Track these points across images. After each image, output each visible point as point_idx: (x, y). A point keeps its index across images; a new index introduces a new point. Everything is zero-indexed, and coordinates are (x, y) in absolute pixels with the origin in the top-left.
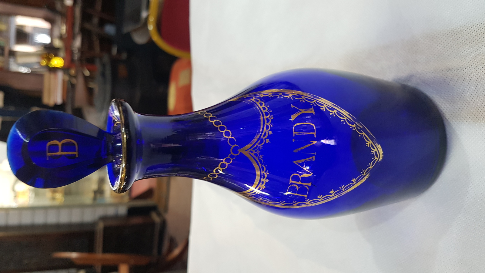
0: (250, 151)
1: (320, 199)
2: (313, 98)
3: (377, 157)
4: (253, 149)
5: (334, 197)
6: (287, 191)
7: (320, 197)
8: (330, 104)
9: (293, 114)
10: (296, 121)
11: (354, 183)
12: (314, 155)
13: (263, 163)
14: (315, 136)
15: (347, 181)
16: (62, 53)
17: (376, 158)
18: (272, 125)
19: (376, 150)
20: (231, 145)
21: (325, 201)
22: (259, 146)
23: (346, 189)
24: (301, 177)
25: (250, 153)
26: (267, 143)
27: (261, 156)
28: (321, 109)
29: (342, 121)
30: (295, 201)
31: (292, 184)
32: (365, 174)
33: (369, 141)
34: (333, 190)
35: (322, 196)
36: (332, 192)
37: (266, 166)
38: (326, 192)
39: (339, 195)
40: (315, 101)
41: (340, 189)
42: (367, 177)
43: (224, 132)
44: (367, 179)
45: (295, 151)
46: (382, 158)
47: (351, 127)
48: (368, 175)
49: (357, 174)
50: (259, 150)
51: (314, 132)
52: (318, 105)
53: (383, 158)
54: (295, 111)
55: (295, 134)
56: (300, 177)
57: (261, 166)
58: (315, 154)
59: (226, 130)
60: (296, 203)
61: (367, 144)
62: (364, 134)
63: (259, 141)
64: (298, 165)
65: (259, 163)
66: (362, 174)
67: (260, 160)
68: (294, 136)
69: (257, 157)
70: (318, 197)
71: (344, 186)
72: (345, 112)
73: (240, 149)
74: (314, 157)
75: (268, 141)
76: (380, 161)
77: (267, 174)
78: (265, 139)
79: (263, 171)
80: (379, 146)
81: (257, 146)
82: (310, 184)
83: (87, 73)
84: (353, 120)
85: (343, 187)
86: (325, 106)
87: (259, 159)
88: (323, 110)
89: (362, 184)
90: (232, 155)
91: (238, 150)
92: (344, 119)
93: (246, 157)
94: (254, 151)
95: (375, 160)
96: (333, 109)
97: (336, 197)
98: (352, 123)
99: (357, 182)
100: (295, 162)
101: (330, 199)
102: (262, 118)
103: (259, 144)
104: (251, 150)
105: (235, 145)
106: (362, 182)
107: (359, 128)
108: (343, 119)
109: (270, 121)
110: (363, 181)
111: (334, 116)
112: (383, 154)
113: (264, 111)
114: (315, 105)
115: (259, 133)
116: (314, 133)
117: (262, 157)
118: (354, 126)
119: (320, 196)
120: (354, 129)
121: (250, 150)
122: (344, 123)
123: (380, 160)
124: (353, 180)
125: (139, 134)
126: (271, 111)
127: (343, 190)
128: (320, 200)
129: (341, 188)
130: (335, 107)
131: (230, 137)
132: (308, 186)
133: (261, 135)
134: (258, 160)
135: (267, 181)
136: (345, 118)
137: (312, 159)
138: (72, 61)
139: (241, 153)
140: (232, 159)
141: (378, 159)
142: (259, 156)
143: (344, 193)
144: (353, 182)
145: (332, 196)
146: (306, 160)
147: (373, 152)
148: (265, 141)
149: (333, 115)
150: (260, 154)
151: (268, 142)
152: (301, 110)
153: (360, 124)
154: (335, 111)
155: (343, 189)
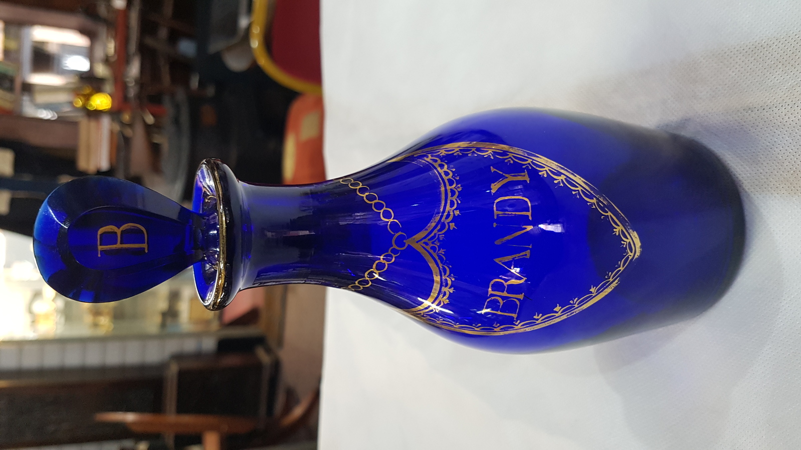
0: (424, 243)
1: (537, 320)
2: (526, 155)
3: (632, 252)
4: (429, 240)
5: (561, 317)
6: (485, 307)
7: (539, 317)
8: (554, 165)
9: (494, 183)
10: (500, 193)
11: (594, 295)
12: (529, 249)
13: (446, 262)
14: (530, 218)
15: (583, 291)
16: (108, 87)
17: (630, 253)
18: (459, 200)
19: (629, 240)
20: (393, 233)
21: (546, 323)
22: (439, 235)
23: (581, 303)
24: (507, 285)
25: (424, 245)
26: (451, 229)
27: (442, 251)
28: (540, 173)
29: (574, 193)
30: (496, 324)
31: (492, 295)
32: (611, 280)
33: (619, 226)
35: (541, 315)
36: (557, 309)
37: (451, 267)
38: (547, 310)
39: (569, 314)
40: (530, 161)
41: (571, 304)
42: (614, 284)
43: (382, 211)
44: (616, 288)
45: (498, 242)
46: (639, 254)
47: (588, 204)
48: (616, 281)
49: (599, 279)
50: (439, 241)
51: (529, 211)
52: (535, 167)
53: (642, 253)
54: (496, 178)
55: (498, 215)
56: (506, 284)
58: (530, 247)
59: (385, 208)
60: (498, 327)
61: (615, 230)
62: (609, 214)
63: (439, 227)
64: (502, 264)
65: (439, 261)
67: (440, 258)
68: (495, 217)
69: (435, 251)
70: (535, 317)
71: (577, 299)
72: (578, 179)
73: (408, 238)
74: (528, 252)
75: (452, 225)
76: (636, 259)
77: (451, 280)
78: (448, 223)
79: (444, 275)
80: (635, 235)
81: (435, 234)
82: (521, 296)
83: (150, 119)
84: (592, 192)
85: (575, 300)
86: (547, 169)
87: (438, 256)
88: (543, 176)
90: (394, 249)
91: (404, 241)
92: (578, 190)
93: (418, 252)
94: (430, 242)
95: (628, 257)
96: (559, 174)
97: (564, 317)
98: (591, 197)
99: (598, 292)
100: (497, 260)
101: (554, 320)
102: (443, 189)
103: (439, 231)
104: (426, 240)
105: (400, 233)
106: (606, 293)
107: (602, 206)
108: (575, 191)
109: (457, 193)
110: (608, 290)
111: (562, 185)
112: (641, 247)
113: (447, 177)
114: (530, 168)
115: (439, 213)
116: (529, 214)
117: (443, 253)
118: (594, 201)
119: (538, 316)
120: (594, 207)
121: (423, 241)
122: (578, 197)
123: (636, 256)
124: (592, 290)
125: (245, 215)
126: (458, 178)
127: (576, 306)
128: (537, 322)
129: (572, 303)
130: (562, 171)
131: (391, 220)
132: (519, 300)
133: (442, 216)
134: (437, 258)
135: (452, 292)
136: (580, 188)
137: (526, 255)
138: (125, 99)
139: (409, 245)
140: (394, 256)
141: (632, 254)
142: (439, 251)
143: (577, 311)
144: (591, 292)
145: (557, 315)
146: (516, 257)
147: (625, 243)
148: (449, 226)
149: (559, 183)
150: (440, 247)
151: (454, 228)
152: (507, 175)
153: (605, 199)
154: (563, 177)
155: (575, 304)
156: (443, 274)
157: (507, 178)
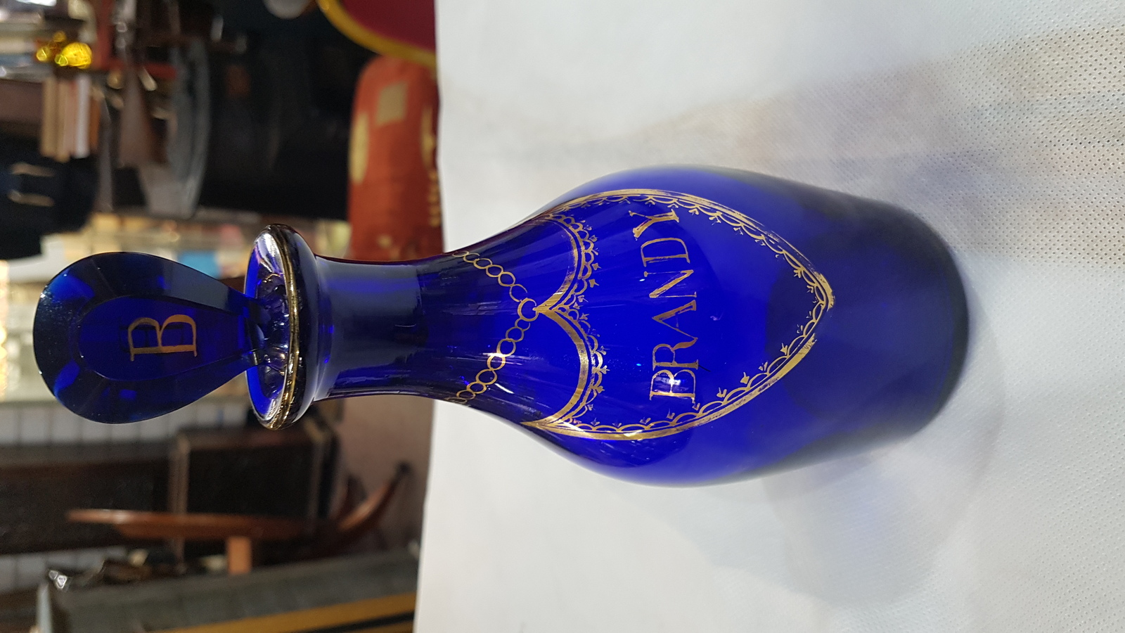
0: (560, 309)
1: (722, 399)
2: (670, 195)
3: (823, 300)
4: (565, 304)
5: (753, 392)
6: (651, 388)
7: (723, 395)
8: (706, 202)
9: (636, 227)
10: (644, 237)
11: (788, 357)
12: (693, 298)
13: (591, 331)
14: (688, 261)
15: (774, 355)
16: (88, 34)
17: (821, 302)
18: (597, 251)
19: (816, 285)
20: (518, 301)
21: (735, 403)
22: (577, 296)
23: (775, 370)
24: (675, 351)
25: (560, 311)
26: (592, 286)
27: (584, 316)
28: (690, 211)
29: (735, 229)
30: (671, 414)
31: (658, 369)
32: (805, 336)
33: (799, 267)
34: (747, 376)
35: (725, 391)
36: (745, 380)
37: (599, 336)
38: (732, 383)
39: (761, 387)
40: (675, 200)
41: (760, 372)
42: (810, 343)
43: (499, 276)
44: (813, 347)
45: (654, 295)
46: (832, 303)
47: (756, 241)
48: (812, 338)
49: (789, 335)
50: (579, 304)
51: (685, 253)
52: (683, 205)
53: (836, 301)
54: (637, 221)
55: (647, 262)
56: (673, 350)
57: (586, 339)
58: (695, 296)
59: (502, 273)
60: (674, 418)
61: (795, 271)
62: (784, 252)
63: (576, 286)
64: (663, 323)
65: (582, 330)
66: (799, 335)
67: (583, 326)
68: (645, 266)
69: (575, 318)
70: (719, 395)
71: (767, 363)
72: (737, 215)
73: (538, 305)
74: (693, 303)
75: (593, 283)
76: (831, 309)
77: (602, 355)
78: (587, 280)
79: (592, 349)
80: (821, 278)
81: (572, 296)
82: (695, 365)
83: (150, 84)
84: (757, 228)
85: (765, 366)
86: (698, 206)
87: (580, 323)
88: (695, 214)
89: (803, 359)
90: (521, 320)
91: (534, 309)
92: (740, 227)
93: (551, 320)
94: (567, 307)
95: (820, 307)
96: (714, 211)
97: (756, 393)
98: (758, 233)
99: (793, 353)
100: (656, 318)
101: (744, 398)
102: (575, 252)
103: (576, 291)
104: (562, 305)
105: (527, 300)
106: (803, 356)
107: (773, 243)
108: (737, 227)
109: (592, 245)
110: (804, 352)
111: (719, 221)
112: (833, 294)
113: (578, 230)
114: (677, 207)
115: (572, 269)
116: (686, 256)
117: (586, 319)
118: (762, 237)
119: (722, 393)
120: (764, 244)
121: (558, 307)
122: (742, 233)
123: (830, 306)
124: (784, 350)
125: (325, 302)
126: (590, 229)
127: (768, 374)
128: (724, 403)
129: (762, 370)
130: (716, 207)
131: (513, 285)
132: (693, 370)
133: (577, 273)
134: (579, 326)
135: (605, 373)
136: (742, 224)
137: (691, 307)
138: (113, 52)
139: (540, 314)
140: (523, 331)
141: (824, 303)
142: (580, 316)
143: (771, 382)
144: (783, 354)
145: (747, 389)
146: (679, 312)
147: (812, 288)
148: (589, 284)
149: (715, 219)
150: (581, 312)
151: (595, 285)
152: (649, 217)
153: (774, 235)
154: (719, 214)
155: (766, 372)
156: (590, 347)
157: (650, 220)
